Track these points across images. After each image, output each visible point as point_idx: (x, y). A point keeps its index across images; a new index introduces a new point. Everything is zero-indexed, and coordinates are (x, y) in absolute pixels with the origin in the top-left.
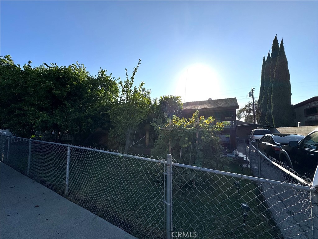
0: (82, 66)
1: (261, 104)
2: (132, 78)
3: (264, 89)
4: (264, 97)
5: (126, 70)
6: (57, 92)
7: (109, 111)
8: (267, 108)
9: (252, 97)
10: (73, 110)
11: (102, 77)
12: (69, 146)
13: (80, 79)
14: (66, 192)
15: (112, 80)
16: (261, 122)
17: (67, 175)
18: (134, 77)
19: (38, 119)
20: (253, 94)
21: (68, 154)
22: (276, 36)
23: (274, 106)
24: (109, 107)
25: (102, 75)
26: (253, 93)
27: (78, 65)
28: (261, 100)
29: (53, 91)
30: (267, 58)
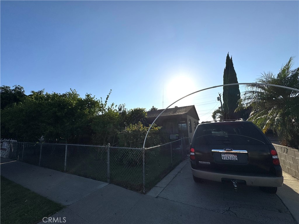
0: (74, 91)
2: (106, 102)
5: (101, 98)
6: (59, 114)
7: (91, 123)
9: (220, 101)
10: (68, 124)
11: (88, 99)
12: (67, 145)
13: (73, 105)
14: (65, 170)
15: (95, 100)
17: (65, 161)
18: (107, 101)
19: (47, 131)
21: (66, 149)
22: (228, 54)
24: (91, 120)
25: (88, 97)
27: (71, 91)
29: (57, 113)
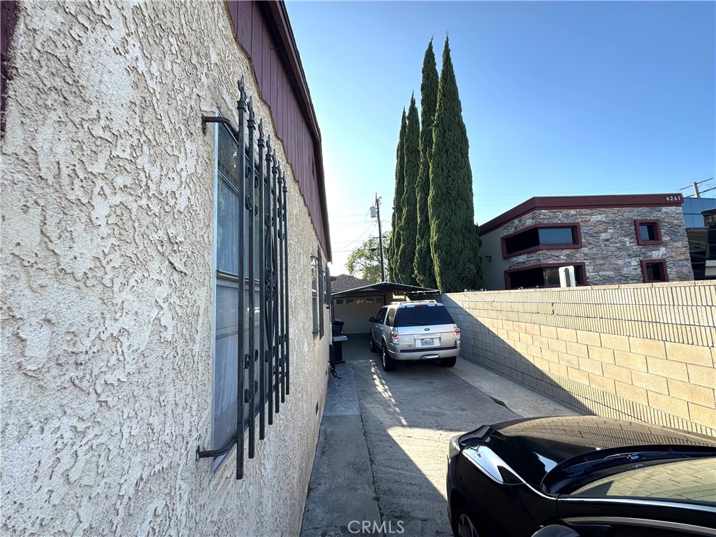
1: (400, 228)
3: (405, 189)
4: (405, 211)
8: (418, 236)
9: (376, 218)
16: (401, 276)
20: (378, 212)
22: (430, 45)
23: (439, 226)
26: (378, 208)
28: (400, 218)
30: (410, 110)
